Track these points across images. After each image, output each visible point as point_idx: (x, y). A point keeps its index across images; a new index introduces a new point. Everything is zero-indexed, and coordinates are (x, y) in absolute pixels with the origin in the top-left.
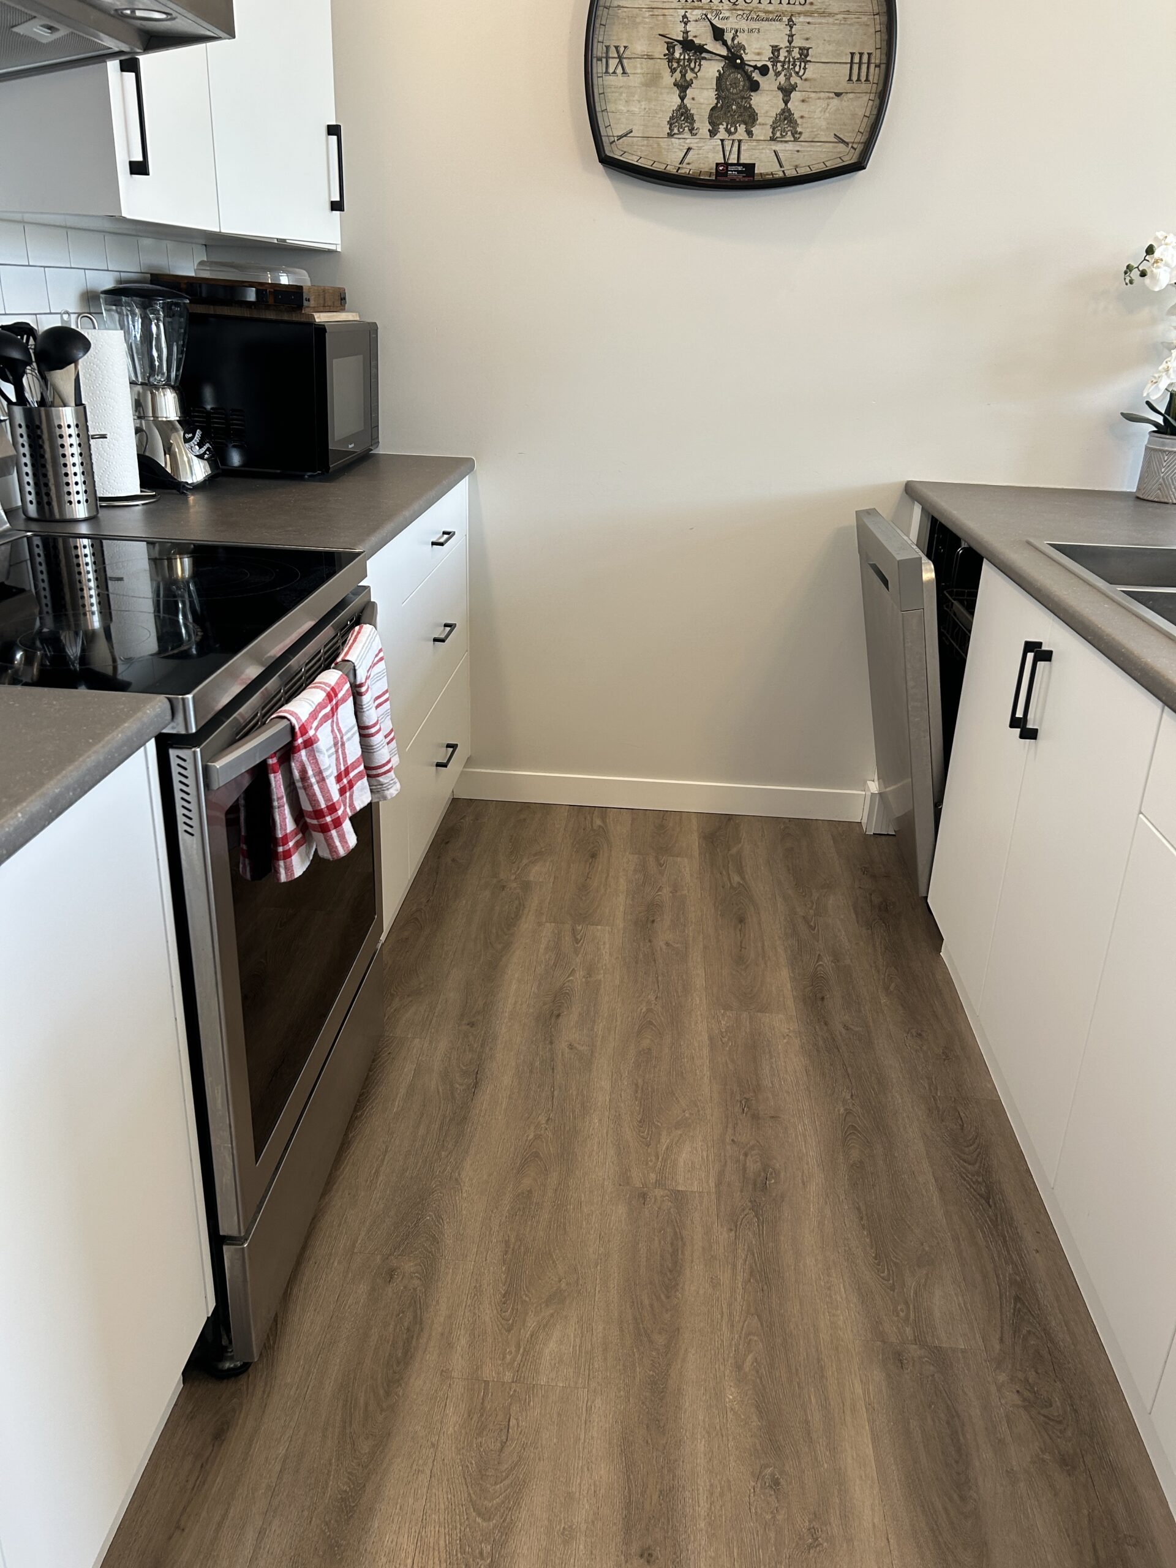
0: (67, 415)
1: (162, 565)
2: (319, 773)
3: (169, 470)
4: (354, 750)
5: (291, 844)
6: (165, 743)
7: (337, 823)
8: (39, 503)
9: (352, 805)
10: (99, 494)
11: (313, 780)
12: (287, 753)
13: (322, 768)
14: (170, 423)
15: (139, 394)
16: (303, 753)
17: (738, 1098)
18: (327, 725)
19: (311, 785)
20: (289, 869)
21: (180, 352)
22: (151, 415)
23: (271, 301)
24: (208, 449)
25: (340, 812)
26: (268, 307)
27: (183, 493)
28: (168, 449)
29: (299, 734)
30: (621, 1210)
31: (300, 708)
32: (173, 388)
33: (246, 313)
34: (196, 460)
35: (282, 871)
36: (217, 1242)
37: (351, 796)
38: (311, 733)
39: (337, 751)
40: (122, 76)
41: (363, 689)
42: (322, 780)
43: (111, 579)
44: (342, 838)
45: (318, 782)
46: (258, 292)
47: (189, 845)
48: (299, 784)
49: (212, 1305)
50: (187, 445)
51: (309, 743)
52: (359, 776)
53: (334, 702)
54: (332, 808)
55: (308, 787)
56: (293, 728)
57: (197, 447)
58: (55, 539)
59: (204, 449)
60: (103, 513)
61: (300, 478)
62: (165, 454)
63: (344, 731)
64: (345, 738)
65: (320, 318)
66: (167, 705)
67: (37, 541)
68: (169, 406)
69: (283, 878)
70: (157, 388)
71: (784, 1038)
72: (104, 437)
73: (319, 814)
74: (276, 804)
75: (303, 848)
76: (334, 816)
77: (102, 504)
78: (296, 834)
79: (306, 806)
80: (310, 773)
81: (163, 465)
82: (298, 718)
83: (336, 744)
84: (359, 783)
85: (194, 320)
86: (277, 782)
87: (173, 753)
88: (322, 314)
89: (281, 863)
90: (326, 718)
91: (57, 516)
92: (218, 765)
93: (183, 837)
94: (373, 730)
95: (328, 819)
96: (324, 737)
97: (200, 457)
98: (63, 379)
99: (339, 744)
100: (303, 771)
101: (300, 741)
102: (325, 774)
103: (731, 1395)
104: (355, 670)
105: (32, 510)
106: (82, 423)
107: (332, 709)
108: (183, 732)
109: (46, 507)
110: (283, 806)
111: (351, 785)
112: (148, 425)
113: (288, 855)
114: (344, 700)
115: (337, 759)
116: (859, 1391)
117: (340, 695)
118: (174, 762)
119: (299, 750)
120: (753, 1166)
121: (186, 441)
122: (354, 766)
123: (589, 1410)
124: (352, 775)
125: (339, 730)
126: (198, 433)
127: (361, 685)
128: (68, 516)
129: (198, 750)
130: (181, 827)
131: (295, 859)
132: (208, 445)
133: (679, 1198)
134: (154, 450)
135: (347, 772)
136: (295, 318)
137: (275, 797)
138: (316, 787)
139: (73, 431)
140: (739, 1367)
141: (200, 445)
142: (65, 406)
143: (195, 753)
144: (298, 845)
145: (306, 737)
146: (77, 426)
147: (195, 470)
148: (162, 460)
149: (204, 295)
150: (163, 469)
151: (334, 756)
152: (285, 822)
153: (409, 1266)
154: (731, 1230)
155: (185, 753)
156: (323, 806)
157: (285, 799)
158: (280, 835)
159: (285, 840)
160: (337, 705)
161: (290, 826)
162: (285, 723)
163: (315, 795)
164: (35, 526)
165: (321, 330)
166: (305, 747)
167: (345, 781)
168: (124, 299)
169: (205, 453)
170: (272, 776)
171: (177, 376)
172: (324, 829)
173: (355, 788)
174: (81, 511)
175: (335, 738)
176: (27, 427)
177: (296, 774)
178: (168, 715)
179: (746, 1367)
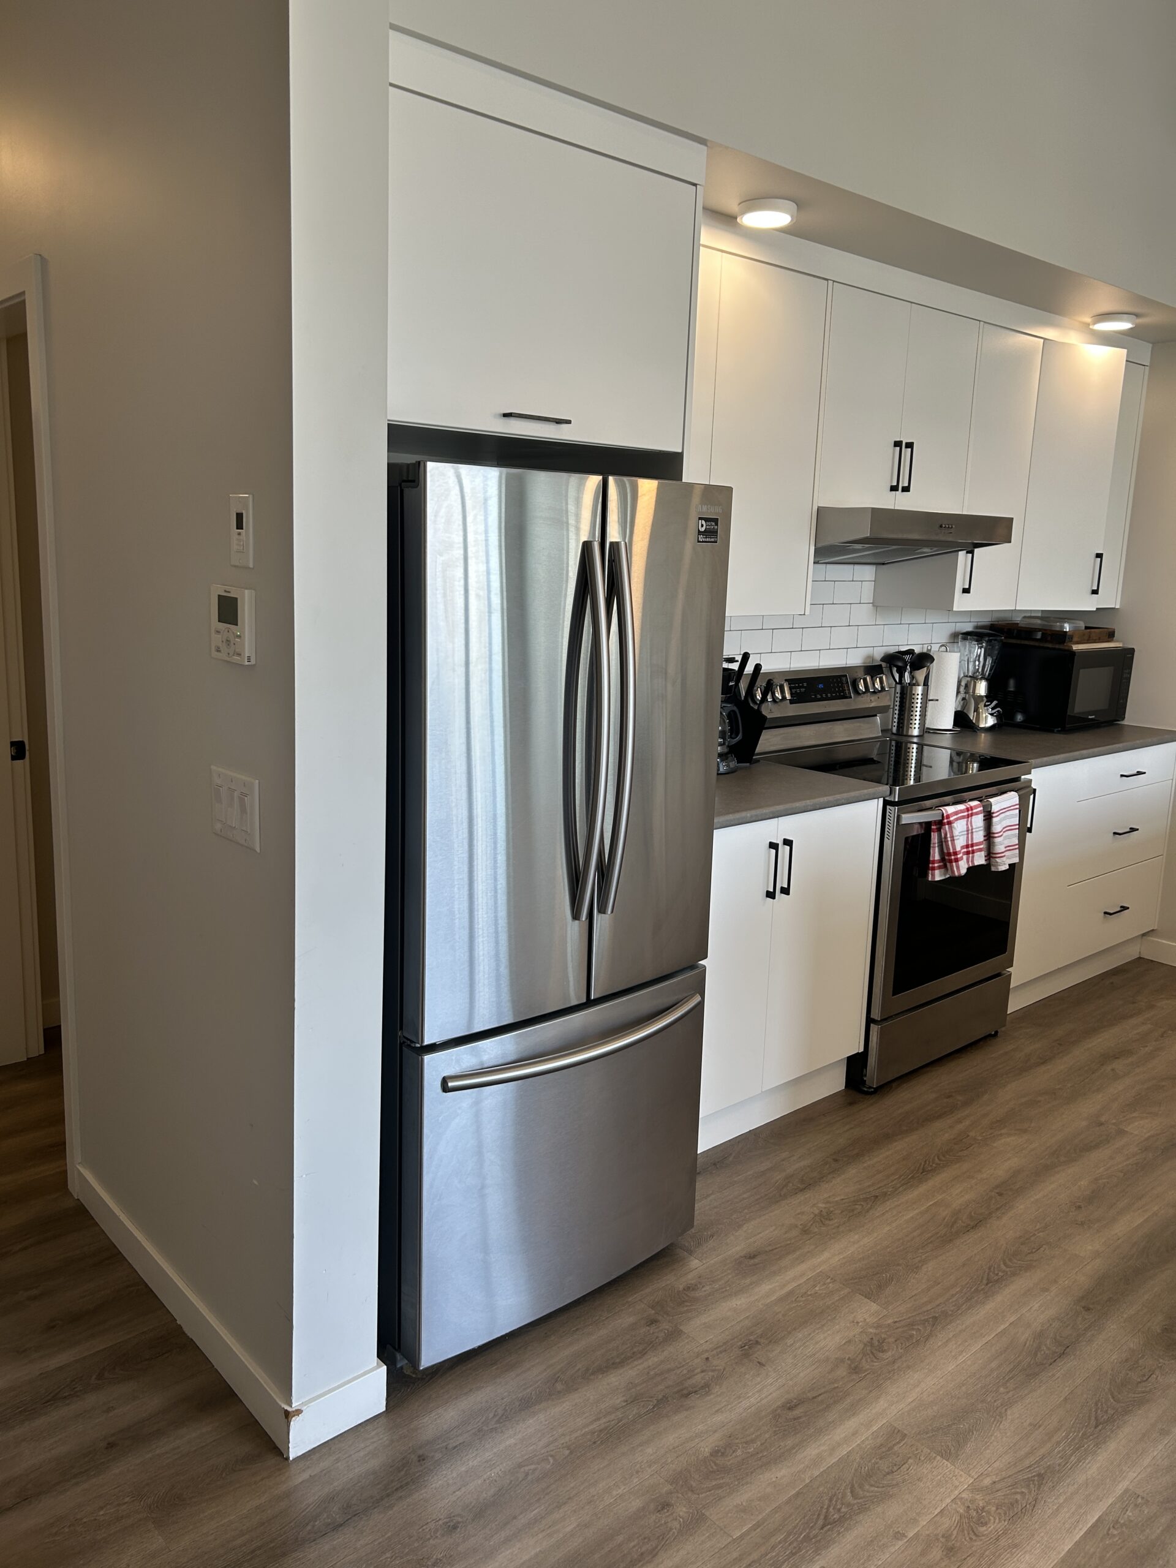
0: (919, 690)
2: (952, 837)
3: (974, 721)
4: (979, 836)
5: (936, 865)
6: (886, 803)
7: (957, 860)
8: (898, 727)
9: (972, 861)
10: (927, 726)
11: (949, 839)
12: (940, 824)
13: (954, 835)
14: (981, 697)
15: (968, 681)
16: (947, 826)
18: (964, 822)
19: (948, 841)
20: (933, 875)
21: (994, 662)
22: (971, 691)
23: (1049, 638)
24: (998, 711)
25: (959, 856)
26: (1047, 641)
27: (975, 731)
28: (976, 710)
29: (945, 817)
30: (1084, 1123)
31: (950, 809)
32: (987, 680)
33: (1037, 644)
34: (990, 716)
35: (930, 875)
36: (869, 1021)
37: (973, 857)
38: (951, 819)
39: (968, 834)
40: (966, 556)
41: (994, 815)
42: (953, 840)
43: (926, 766)
44: (958, 867)
45: (951, 841)
46: (1043, 634)
47: (887, 843)
48: (943, 840)
49: (861, 1050)
50: (985, 708)
51: (950, 823)
52: (980, 850)
53: (970, 812)
54: (955, 853)
55: (947, 842)
56: (943, 814)
57: (990, 710)
58: (901, 743)
59: (993, 711)
60: (926, 735)
61: (1052, 732)
62: (974, 712)
63: (974, 827)
64: (974, 830)
65: (1075, 647)
66: (889, 789)
67: (893, 743)
68: (982, 688)
69: (930, 879)
70: (977, 680)
72: (937, 700)
73: (949, 854)
74: (932, 845)
75: (943, 870)
76: (956, 857)
77: (925, 731)
78: (940, 862)
79: (945, 851)
80: (948, 836)
81: (972, 718)
82: (946, 811)
83: (968, 831)
84: (979, 853)
85: (1004, 645)
86: (934, 837)
87: (888, 807)
88: (1077, 646)
89: (930, 872)
90: (963, 817)
91: (905, 733)
92: (903, 816)
93: (886, 839)
94: (996, 835)
95: (953, 857)
96: (959, 827)
97: (992, 714)
98: (920, 675)
99: (969, 832)
100: (946, 835)
101: (945, 821)
102: (955, 838)
103: (1083, 1183)
104: (991, 806)
105: (894, 730)
106: (925, 694)
107: (968, 815)
108: (893, 800)
109: (901, 729)
110: (935, 847)
111: (973, 852)
112: (969, 698)
113: (933, 869)
114: (977, 814)
115: (968, 838)
116: (1156, 1208)
117: (974, 811)
118: (888, 810)
119: (945, 825)
121: (985, 706)
122: (978, 844)
123: (1009, 1159)
124: (975, 848)
125: (972, 826)
126: (995, 702)
127: (993, 813)
128: (910, 734)
129: (897, 808)
130: (886, 836)
131: (937, 872)
132: (999, 709)
133: (1121, 1133)
134: (969, 710)
135: (972, 845)
136: (1061, 647)
137: (932, 842)
138: (950, 843)
139: (920, 697)
140: (1096, 1179)
141: (993, 709)
142: (919, 685)
143: (895, 809)
144: (939, 867)
145: (948, 820)
146: (922, 695)
147: (988, 720)
148: (972, 716)
149: (1015, 635)
150: (972, 721)
151: (966, 836)
152: (936, 855)
153: (960, 1098)
154: (1141, 1150)
155: (892, 808)
156: (951, 851)
157: (936, 845)
158: (931, 859)
159: (934, 862)
160: (972, 815)
161: (937, 857)
162: (940, 811)
163: (949, 845)
164: (894, 737)
165: (1073, 654)
166: (948, 824)
167: (970, 849)
168: (969, 637)
169: (995, 713)
170: (932, 833)
171: (989, 674)
172: (951, 861)
173: (975, 854)
174: (916, 732)
175: (968, 828)
176: (900, 693)
177: (943, 835)
178: (888, 793)
179: (1100, 1181)
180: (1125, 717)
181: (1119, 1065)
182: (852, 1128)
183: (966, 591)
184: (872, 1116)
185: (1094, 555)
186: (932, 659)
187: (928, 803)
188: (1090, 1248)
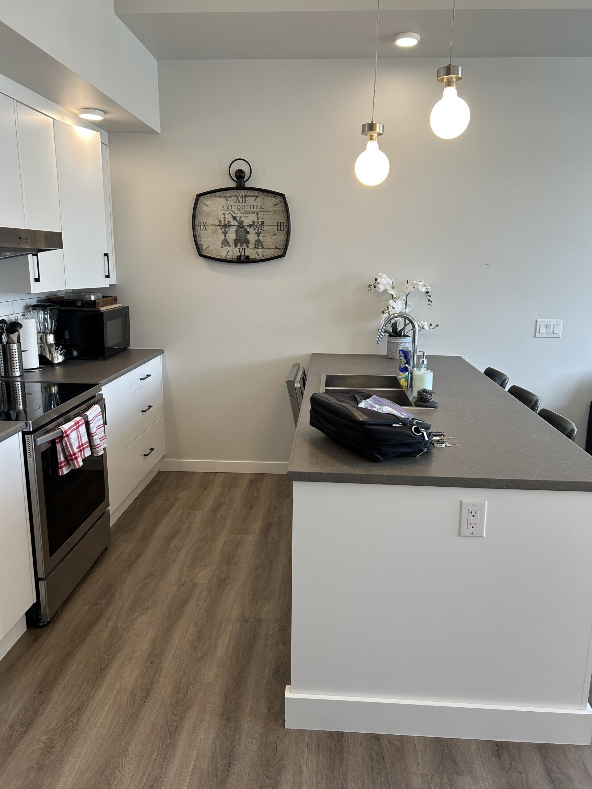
0: (15, 346)
1: (48, 389)
2: (71, 444)
3: (50, 359)
4: (85, 439)
5: (63, 464)
6: (24, 434)
7: (76, 458)
8: (5, 372)
9: (84, 455)
10: (24, 368)
11: (69, 446)
12: (61, 438)
13: (72, 443)
14: (51, 344)
15: (41, 335)
16: (66, 438)
17: (226, 558)
18: (75, 432)
19: (68, 447)
20: (62, 472)
21: (55, 322)
22: (45, 342)
23: (86, 305)
24: (64, 352)
25: (77, 455)
26: (85, 307)
27: (54, 366)
28: (50, 352)
29: (64, 433)
30: (175, 588)
31: (65, 427)
32: (53, 333)
33: (78, 309)
34: (59, 355)
35: (60, 472)
36: (37, 580)
37: (84, 453)
38: (68, 433)
39: (78, 439)
40: (33, 257)
41: (90, 422)
42: (71, 446)
43: (27, 394)
44: (78, 463)
45: (70, 447)
46: (82, 302)
47: (30, 460)
48: (65, 447)
49: (35, 601)
50: (56, 351)
51: (67, 436)
52: (87, 447)
53: (78, 425)
54: (74, 454)
55: (67, 448)
56: (62, 431)
57: (59, 352)
58: (9, 383)
59: (62, 352)
60: (25, 374)
61: (97, 359)
62: (49, 354)
63: (81, 434)
64: (82, 436)
65: (102, 309)
66: (25, 423)
67: (4, 383)
68: (51, 339)
69: (60, 474)
70: (47, 334)
71: (250, 542)
72: (27, 351)
73: (71, 456)
74: (58, 453)
75: (67, 466)
76: (75, 456)
77: (24, 371)
78: (65, 462)
79: (67, 454)
80: (68, 444)
81: (48, 358)
82: (64, 429)
83: (78, 437)
84: (87, 449)
85: (60, 311)
86: (59, 447)
87: (26, 436)
88: (102, 308)
89: (60, 470)
90: (74, 430)
91: (10, 376)
92: (38, 439)
93: (28, 458)
94: (94, 435)
95: (73, 457)
96: (73, 436)
97: (61, 354)
98: (14, 336)
99: (79, 437)
100: (66, 444)
101: (65, 435)
102: (73, 444)
103: (191, 629)
104: (88, 417)
105: (3, 374)
106: (20, 348)
107: (77, 427)
108: (29, 431)
109: (7, 373)
110: (60, 453)
111: (84, 449)
112: (44, 345)
113: (62, 467)
114: (81, 425)
115: (79, 441)
116: (231, 628)
117: (80, 424)
118: (26, 438)
119: (65, 438)
120: (223, 576)
121: (56, 350)
122: (85, 444)
123: (147, 633)
124: (84, 446)
125: (80, 433)
126: (61, 347)
127: (90, 421)
128: (14, 375)
129: (33, 435)
130: (28, 456)
131: (64, 469)
132: (64, 350)
133: (195, 585)
134: (45, 353)
135: (82, 445)
136: (94, 309)
137: (58, 451)
138: (70, 448)
139: (16, 351)
140: (196, 623)
141: (61, 351)
142: (14, 343)
143: (32, 436)
144: (65, 465)
145: (66, 434)
146: (18, 349)
147: (59, 359)
148: (48, 356)
149: (64, 304)
150: (48, 359)
151: (77, 441)
152: (61, 458)
153: (103, 602)
154: (208, 592)
155: (28, 436)
156: (72, 453)
157: (61, 452)
158: (59, 461)
159: (61, 463)
160: (79, 426)
161: (63, 459)
162: (60, 430)
163: (69, 450)
164: (3, 379)
165: (102, 313)
166: (66, 437)
167: (81, 448)
168: (37, 308)
169: (62, 353)
170: (57, 445)
171: (54, 330)
172: (72, 460)
173: (85, 450)
174: (18, 374)
175: (78, 435)
176: (2, 350)
177: (64, 444)
178: (25, 426)
179: (198, 624)
180: (130, 345)
181: (176, 542)
182: (43, 660)
183: (37, 280)
184: (53, 642)
185: (103, 255)
186: (21, 326)
187: (50, 426)
188: (212, 673)
